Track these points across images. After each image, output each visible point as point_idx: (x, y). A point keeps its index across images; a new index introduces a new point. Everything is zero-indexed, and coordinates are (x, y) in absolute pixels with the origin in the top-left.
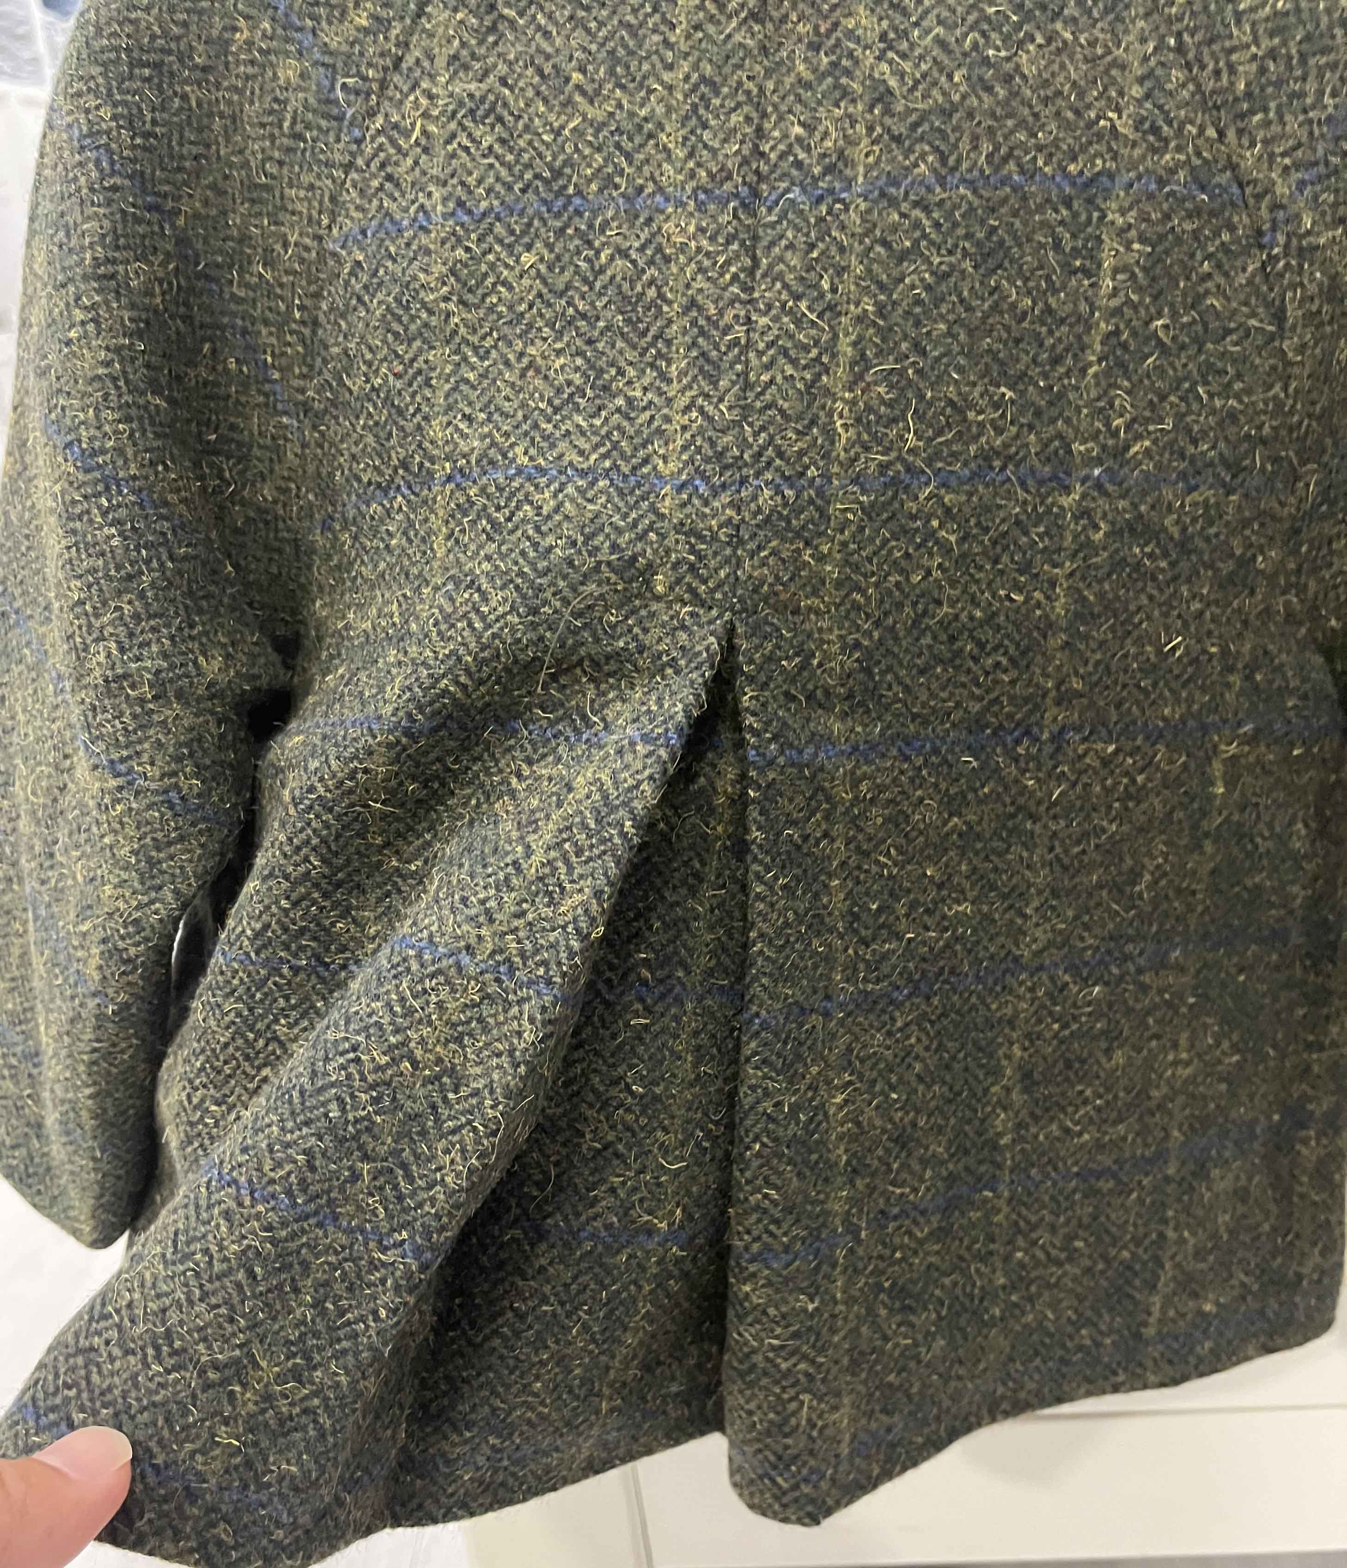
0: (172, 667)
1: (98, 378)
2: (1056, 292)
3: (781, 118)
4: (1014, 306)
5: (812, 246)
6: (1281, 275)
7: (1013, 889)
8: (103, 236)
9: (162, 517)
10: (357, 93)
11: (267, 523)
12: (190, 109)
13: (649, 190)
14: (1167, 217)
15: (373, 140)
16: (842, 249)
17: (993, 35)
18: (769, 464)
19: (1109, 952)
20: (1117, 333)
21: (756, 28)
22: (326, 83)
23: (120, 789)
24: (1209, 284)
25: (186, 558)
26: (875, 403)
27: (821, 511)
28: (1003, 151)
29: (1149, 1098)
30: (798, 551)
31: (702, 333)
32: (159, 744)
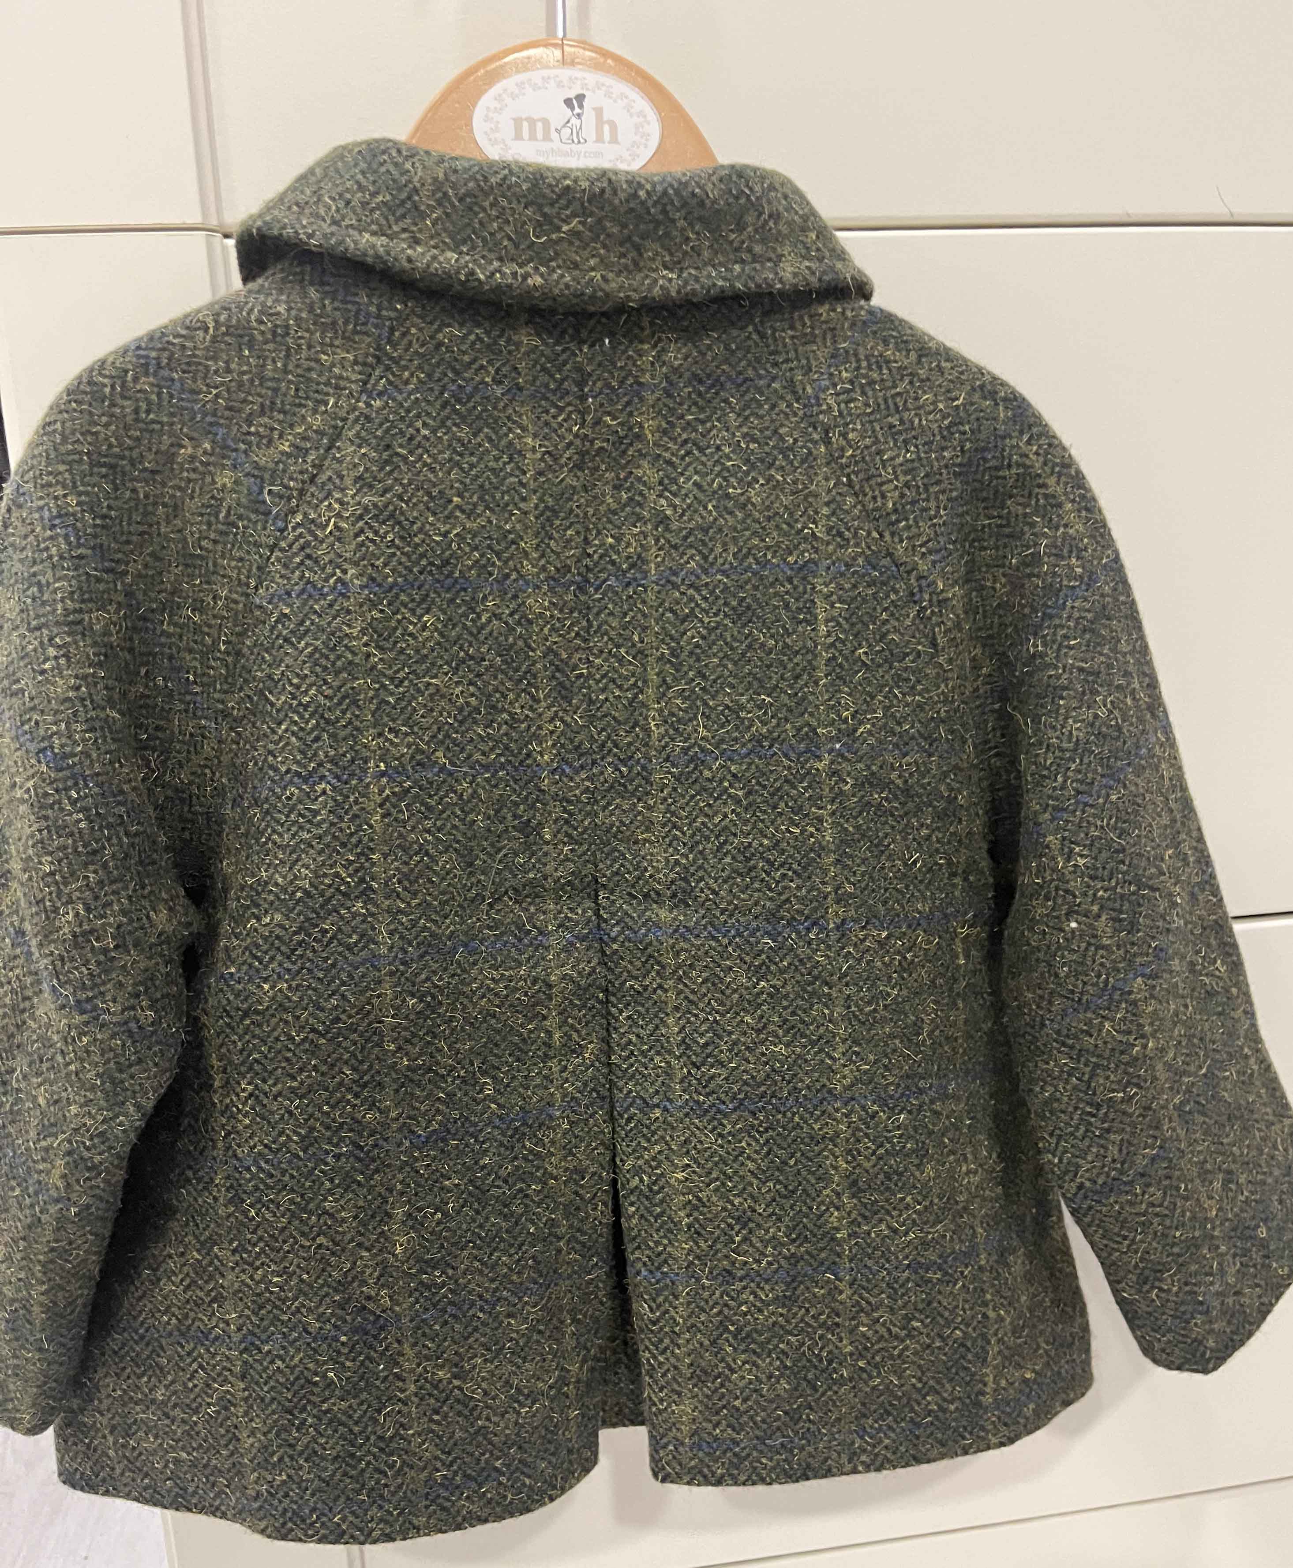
0: (131, 921)
1: (68, 699)
2: (789, 635)
3: (599, 533)
4: (763, 645)
5: (625, 614)
6: (929, 618)
7: (821, 1037)
8: (73, 593)
9: (119, 803)
10: (281, 497)
11: (182, 800)
12: (138, 499)
13: (514, 576)
14: (855, 586)
15: (294, 529)
16: (645, 616)
17: (732, 480)
18: (610, 751)
19: (907, 1088)
20: (834, 658)
21: (579, 474)
22: (256, 488)
23: (86, 1024)
24: (888, 626)
25: (137, 834)
26: (675, 710)
27: (648, 781)
28: (745, 551)
29: (957, 1202)
30: (634, 804)
31: (558, 669)
32: (121, 984)
